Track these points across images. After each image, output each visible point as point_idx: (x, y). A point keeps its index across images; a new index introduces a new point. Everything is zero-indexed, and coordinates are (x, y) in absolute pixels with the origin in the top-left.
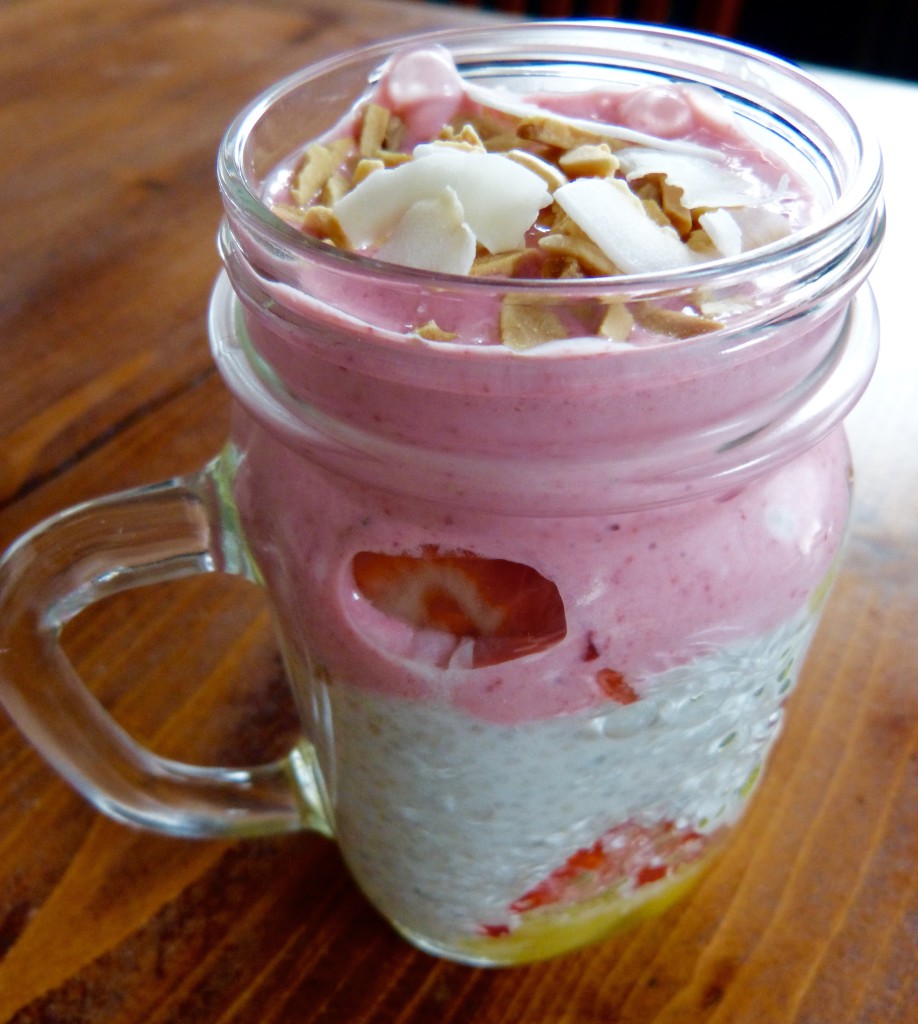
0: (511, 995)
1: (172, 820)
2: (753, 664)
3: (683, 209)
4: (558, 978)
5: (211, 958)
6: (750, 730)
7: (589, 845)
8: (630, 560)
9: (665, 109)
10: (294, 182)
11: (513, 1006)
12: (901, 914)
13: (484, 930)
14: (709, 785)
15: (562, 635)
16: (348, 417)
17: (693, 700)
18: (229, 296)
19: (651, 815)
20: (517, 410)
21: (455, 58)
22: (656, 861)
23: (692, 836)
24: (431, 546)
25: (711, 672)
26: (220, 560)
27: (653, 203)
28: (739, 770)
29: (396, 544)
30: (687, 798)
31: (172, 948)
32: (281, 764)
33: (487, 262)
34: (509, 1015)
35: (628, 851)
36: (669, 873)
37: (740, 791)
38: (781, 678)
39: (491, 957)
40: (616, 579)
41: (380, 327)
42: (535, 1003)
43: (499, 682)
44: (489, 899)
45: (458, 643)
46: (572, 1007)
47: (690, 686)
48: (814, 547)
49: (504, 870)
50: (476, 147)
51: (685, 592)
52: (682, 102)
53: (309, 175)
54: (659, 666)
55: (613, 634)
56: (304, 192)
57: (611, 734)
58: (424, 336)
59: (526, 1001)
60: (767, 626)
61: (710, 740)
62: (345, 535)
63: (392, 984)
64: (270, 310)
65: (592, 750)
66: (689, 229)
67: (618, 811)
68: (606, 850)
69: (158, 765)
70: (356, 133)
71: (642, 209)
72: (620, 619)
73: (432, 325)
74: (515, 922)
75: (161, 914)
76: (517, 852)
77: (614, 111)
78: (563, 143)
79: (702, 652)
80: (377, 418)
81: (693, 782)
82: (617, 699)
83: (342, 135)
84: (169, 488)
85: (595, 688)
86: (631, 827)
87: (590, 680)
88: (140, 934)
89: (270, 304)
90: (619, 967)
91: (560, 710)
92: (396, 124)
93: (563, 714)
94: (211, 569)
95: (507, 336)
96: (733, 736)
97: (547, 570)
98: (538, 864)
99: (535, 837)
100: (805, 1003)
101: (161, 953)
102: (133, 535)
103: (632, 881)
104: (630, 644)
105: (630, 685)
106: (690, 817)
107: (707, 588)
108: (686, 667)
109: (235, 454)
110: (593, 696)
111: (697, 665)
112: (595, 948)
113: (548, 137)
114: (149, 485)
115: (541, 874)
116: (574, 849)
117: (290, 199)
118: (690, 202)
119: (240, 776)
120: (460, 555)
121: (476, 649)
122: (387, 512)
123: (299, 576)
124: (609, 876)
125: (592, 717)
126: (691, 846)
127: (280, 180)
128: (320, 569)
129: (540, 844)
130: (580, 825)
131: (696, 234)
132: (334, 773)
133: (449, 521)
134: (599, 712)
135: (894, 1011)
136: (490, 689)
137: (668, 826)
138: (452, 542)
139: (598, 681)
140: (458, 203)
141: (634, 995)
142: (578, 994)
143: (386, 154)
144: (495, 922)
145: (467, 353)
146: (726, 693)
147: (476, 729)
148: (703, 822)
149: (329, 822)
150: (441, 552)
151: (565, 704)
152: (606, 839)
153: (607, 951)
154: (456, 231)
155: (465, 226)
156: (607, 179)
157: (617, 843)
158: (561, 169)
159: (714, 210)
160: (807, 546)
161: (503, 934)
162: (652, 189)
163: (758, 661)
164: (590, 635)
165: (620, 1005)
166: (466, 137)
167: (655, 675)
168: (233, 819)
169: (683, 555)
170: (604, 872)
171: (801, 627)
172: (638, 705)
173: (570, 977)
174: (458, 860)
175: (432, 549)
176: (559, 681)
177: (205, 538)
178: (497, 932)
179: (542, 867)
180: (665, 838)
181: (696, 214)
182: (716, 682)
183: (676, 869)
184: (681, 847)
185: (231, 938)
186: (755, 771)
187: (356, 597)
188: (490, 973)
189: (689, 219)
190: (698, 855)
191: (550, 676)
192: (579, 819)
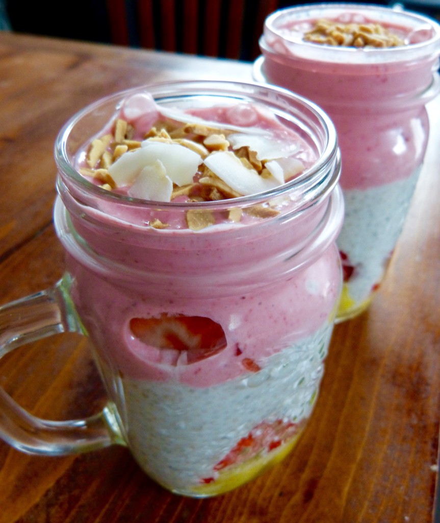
0: (217, 510)
1: (49, 448)
2: (307, 348)
3: (258, 161)
4: (238, 498)
5: (73, 513)
6: (310, 376)
7: (246, 435)
8: (251, 310)
9: (246, 114)
10: (88, 157)
11: (219, 514)
12: (385, 447)
13: (203, 481)
14: (295, 402)
15: (225, 346)
16: (123, 261)
17: (284, 367)
18: (62, 209)
19: (272, 418)
20: (198, 255)
21: (153, 96)
22: (276, 439)
23: (290, 425)
24: (164, 313)
25: (290, 353)
26: (66, 326)
27: (245, 159)
28: (307, 393)
29: (149, 314)
30: (286, 409)
31: (53, 511)
32: (99, 415)
33: (178, 191)
34: (218, 519)
35: (264, 436)
36: (283, 443)
37: (309, 402)
38: (320, 352)
39: (206, 493)
40: (246, 319)
41: (135, 224)
42: (229, 512)
43: (200, 370)
44: (204, 466)
45: (180, 353)
46: (246, 511)
47: (282, 360)
48: (328, 293)
49: (209, 452)
50: (167, 139)
51: (275, 321)
52: (252, 111)
53: (94, 154)
54: (268, 354)
55: (247, 342)
56: (93, 161)
57: (251, 386)
58: (154, 226)
59: (224, 512)
60: (312, 332)
61: (294, 382)
62: (125, 311)
63: (161, 513)
64: (84, 218)
65: (244, 393)
66: (261, 169)
67: (257, 418)
68: (254, 437)
69: (41, 423)
70: (113, 132)
71: (240, 162)
72: (249, 336)
73: (158, 222)
74: (216, 475)
75: (46, 495)
76: (214, 443)
77: (224, 116)
78: (205, 134)
79: (286, 346)
80: (137, 262)
81: (288, 401)
82: (252, 370)
83: (107, 133)
84: (40, 296)
85: (242, 367)
86: (264, 425)
87: (239, 363)
88: (37, 506)
89: (83, 215)
90: (265, 489)
91: (227, 378)
92: (130, 127)
93: (229, 380)
94: (63, 331)
95: (190, 223)
96: (303, 379)
97: (216, 319)
98: (224, 447)
99: (222, 435)
100: (349, 493)
101: (48, 514)
102: (26, 320)
103: (267, 449)
104: (255, 346)
105: (257, 364)
106: (289, 417)
107: (285, 319)
108: (280, 353)
109: (70, 277)
110: (241, 371)
111: (284, 351)
112: (253, 481)
113: (198, 132)
114: (31, 295)
115: (226, 451)
116: (239, 438)
117: (86, 165)
118: (260, 157)
119: (81, 423)
120: (178, 316)
121: (188, 356)
122: (144, 300)
123: (105, 331)
124: (256, 448)
125: (242, 380)
126: (291, 429)
127: (82, 157)
128: (114, 328)
129: (224, 438)
130: (241, 427)
131: (264, 171)
132: (126, 416)
133: (171, 302)
134: (244, 377)
135: (387, 491)
136: (196, 373)
137: (280, 422)
138: (173, 311)
139: (243, 364)
140: (163, 167)
141: (273, 501)
142: (248, 504)
143: (127, 141)
144: (207, 477)
145: (174, 234)
146: (297, 362)
147: (192, 391)
148: (295, 418)
149: (125, 440)
150: (169, 316)
151: (230, 375)
152: (253, 432)
153: (259, 482)
154: (163, 179)
155: (167, 177)
156: (225, 152)
157: (258, 433)
158: (205, 146)
159: (270, 161)
160: (325, 293)
161: (211, 482)
162: (244, 153)
163: (309, 346)
164: (237, 345)
165: (267, 507)
166: (162, 136)
167: (267, 358)
168: (79, 444)
169: (273, 306)
170: (254, 447)
171: (326, 329)
172: (261, 371)
173: (244, 497)
174: (188, 450)
175: (165, 314)
176: (226, 366)
177: (59, 318)
178: (208, 481)
179: (226, 448)
180: (279, 427)
181: (263, 163)
182: (293, 358)
183: (285, 440)
184: (287, 430)
185: (82, 502)
186: (314, 394)
187: (133, 338)
188: (207, 501)
189: (260, 165)
190: (294, 433)
191: (222, 363)
192: (241, 424)
